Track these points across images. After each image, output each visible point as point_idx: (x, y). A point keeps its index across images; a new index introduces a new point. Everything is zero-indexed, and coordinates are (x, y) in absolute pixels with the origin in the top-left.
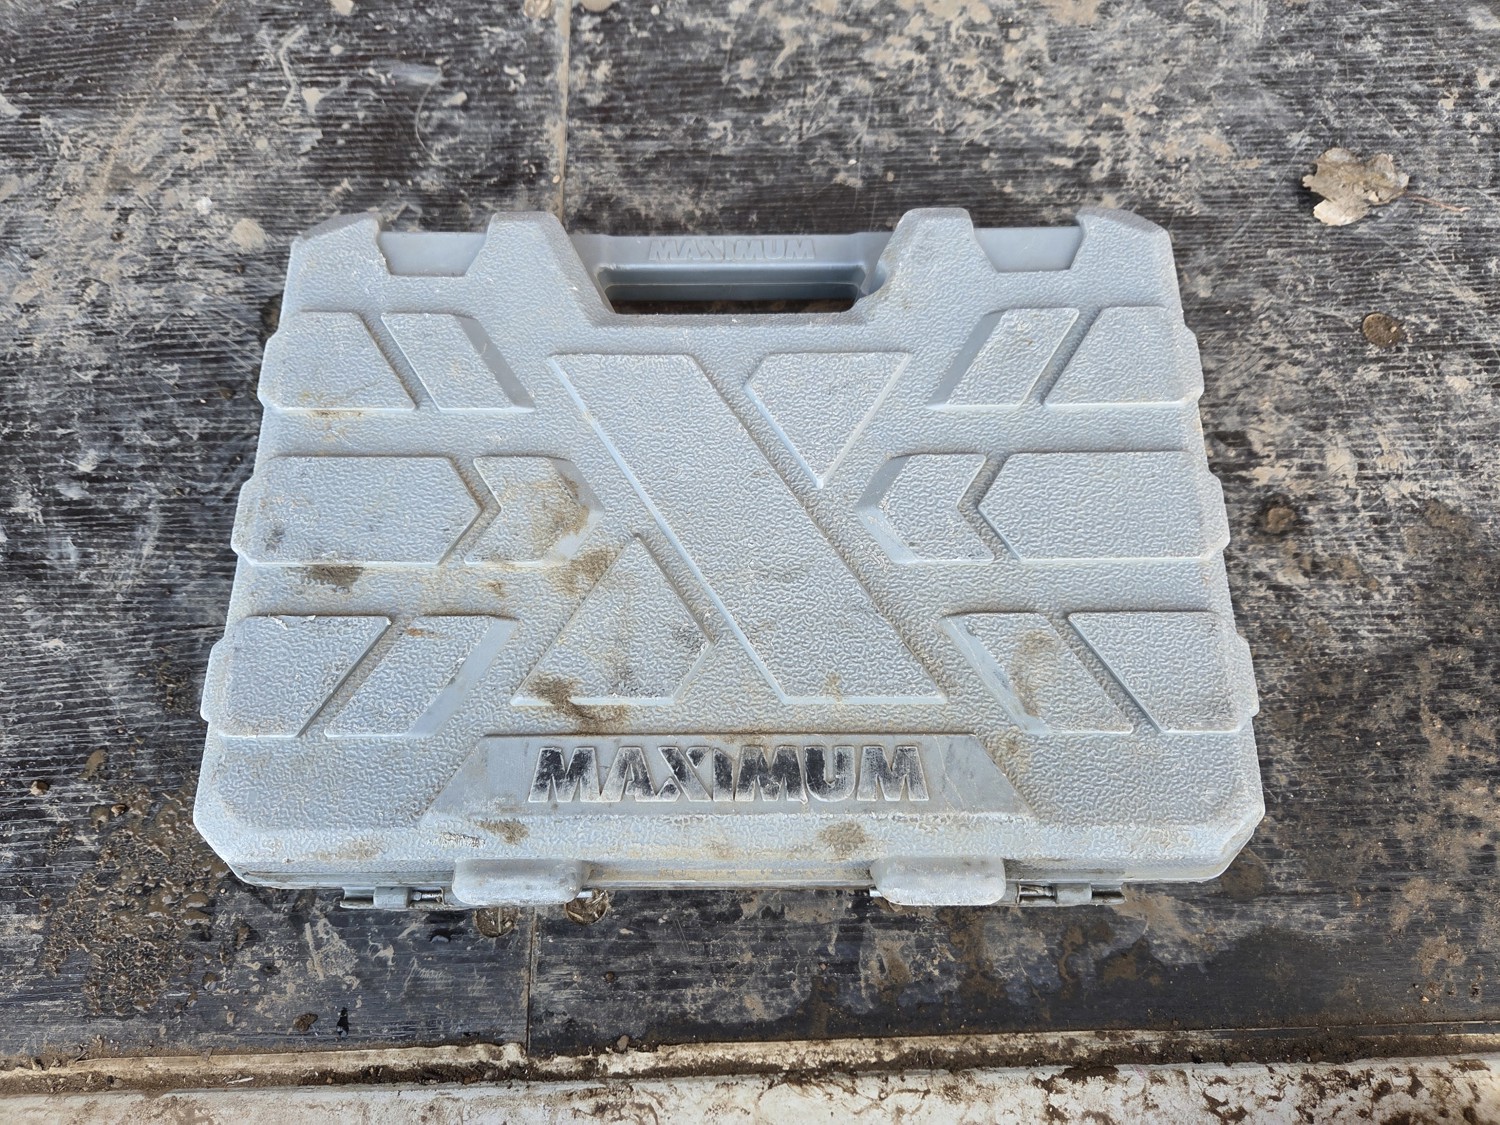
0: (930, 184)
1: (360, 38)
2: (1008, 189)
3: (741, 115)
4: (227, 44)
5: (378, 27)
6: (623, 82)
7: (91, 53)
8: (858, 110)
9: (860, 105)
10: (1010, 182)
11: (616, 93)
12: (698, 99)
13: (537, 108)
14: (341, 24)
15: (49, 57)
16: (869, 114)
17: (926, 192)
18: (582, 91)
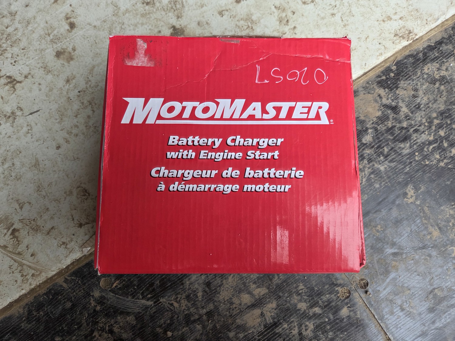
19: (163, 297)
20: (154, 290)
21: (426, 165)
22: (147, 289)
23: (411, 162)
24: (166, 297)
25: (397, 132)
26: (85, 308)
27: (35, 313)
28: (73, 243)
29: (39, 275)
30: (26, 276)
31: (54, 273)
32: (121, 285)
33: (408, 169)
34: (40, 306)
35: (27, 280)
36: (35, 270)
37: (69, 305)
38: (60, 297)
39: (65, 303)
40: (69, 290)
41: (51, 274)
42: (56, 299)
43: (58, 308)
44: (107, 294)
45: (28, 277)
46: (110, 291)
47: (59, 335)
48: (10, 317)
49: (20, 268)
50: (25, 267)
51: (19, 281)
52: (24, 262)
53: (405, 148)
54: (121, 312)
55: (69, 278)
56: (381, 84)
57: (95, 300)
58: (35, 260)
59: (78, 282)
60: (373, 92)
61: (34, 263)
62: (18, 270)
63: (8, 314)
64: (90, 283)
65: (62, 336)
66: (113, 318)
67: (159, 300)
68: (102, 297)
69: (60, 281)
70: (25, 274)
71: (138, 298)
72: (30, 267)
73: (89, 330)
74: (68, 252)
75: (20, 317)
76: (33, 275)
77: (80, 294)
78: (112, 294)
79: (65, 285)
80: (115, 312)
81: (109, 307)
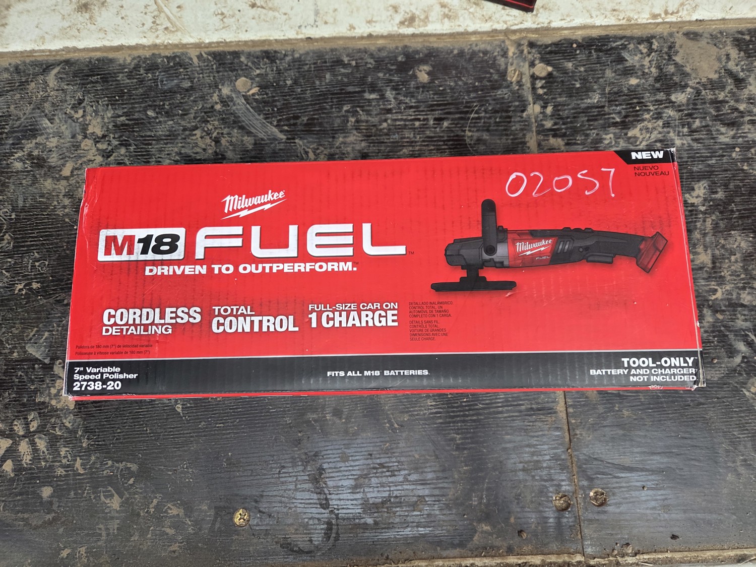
0: (709, 165)
1: (434, 94)
2: (745, 168)
3: (617, 131)
4: (373, 99)
5: (441, 88)
6: (559, 115)
7: (311, 105)
8: (672, 127)
9: (672, 123)
10: (746, 164)
11: (557, 121)
12: (596, 123)
13: (522, 130)
14: (424, 87)
15: (292, 107)
16: (677, 129)
17: (708, 169)
18: (541, 120)
19: (301, 138)
20: (295, 124)
21: (743, 170)
22: (288, 119)
23: (724, 156)
24: (305, 141)
25: (726, 109)
26: (203, 98)
27: (142, 71)
28: (233, 20)
29: (173, 32)
30: (158, 25)
31: (192, 41)
32: (261, 97)
33: (714, 162)
34: (152, 66)
35: (157, 30)
36: (172, 23)
37: (186, 84)
38: (182, 70)
39: (184, 79)
40: (198, 69)
41: (188, 40)
42: (177, 69)
43: (173, 80)
44: (237, 97)
45: (159, 27)
46: (243, 96)
47: (154, 110)
48: (111, 61)
49: (156, 13)
50: (162, 15)
51: (147, 26)
52: (165, 9)
53: (725, 136)
54: (242, 126)
55: (205, 56)
56: (739, 43)
57: (220, 96)
58: (179, 15)
59: (212, 65)
60: (721, 46)
61: (175, 16)
62: (153, 15)
63: (111, 55)
64: (226, 74)
65: (157, 113)
66: (229, 128)
67: (294, 139)
68: (230, 98)
69: (193, 54)
70: (158, 22)
71: (271, 123)
72: (169, 18)
73: (194, 124)
74: (222, 26)
75: (123, 66)
76: (166, 29)
77: (207, 80)
78: (244, 101)
79: (195, 60)
80: (235, 122)
81: (232, 114)
